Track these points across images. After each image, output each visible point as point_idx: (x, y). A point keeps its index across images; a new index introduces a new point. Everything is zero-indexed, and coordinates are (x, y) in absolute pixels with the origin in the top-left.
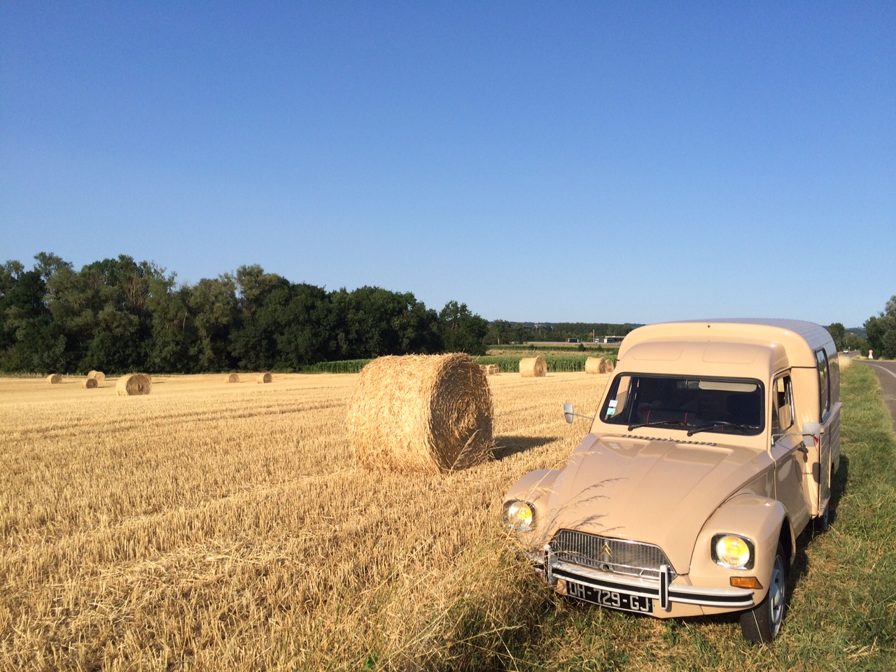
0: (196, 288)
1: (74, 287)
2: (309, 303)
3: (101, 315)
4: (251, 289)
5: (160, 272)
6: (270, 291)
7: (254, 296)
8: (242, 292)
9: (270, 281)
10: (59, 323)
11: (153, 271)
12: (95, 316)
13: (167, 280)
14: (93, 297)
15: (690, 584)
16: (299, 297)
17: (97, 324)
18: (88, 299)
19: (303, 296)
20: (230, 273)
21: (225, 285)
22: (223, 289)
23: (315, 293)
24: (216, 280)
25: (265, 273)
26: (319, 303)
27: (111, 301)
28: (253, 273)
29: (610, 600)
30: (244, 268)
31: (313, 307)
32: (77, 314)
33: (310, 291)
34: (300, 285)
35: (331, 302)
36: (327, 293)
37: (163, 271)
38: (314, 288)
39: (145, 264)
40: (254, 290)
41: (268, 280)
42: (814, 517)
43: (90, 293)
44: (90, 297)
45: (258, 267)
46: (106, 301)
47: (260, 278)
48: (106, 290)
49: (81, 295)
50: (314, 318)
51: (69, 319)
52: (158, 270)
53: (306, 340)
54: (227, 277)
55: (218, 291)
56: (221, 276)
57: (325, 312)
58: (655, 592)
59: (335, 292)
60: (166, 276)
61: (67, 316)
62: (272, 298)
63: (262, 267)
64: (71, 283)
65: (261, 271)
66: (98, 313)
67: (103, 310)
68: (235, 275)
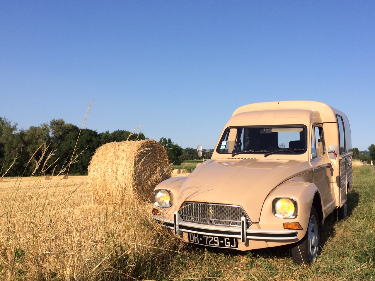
0: (28, 131)
2: (89, 139)
4: (58, 131)
5: (9, 123)
6: (68, 133)
7: (59, 135)
8: (53, 133)
9: (68, 127)
11: (5, 122)
13: (12, 127)
15: (260, 228)
16: (83, 136)
19: (86, 135)
20: (46, 124)
21: (44, 129)
22: (43, 132)
23: (92, 133)
24: (39, 127)
25: (65, 123)
26: (94, 139)
28: (59, 123)
29: (213, 242)
30: (54, 121)
31: (91, 141)
33: (89, 133)
34: (84, 129)
35: (100, 138)
36: (98, 133)
37: (10, 123)
38: (91, 131)
40: (59, 132)
41: (67, 127)
42: (337, 207)
45: (62, 120)
47: (63, 126)
50: (91, 146)
52: (8, 122)
53: (87, 158)
54: (45, 125)
55: (40, 133)
56: (41, 125)
57: (97, 143)
58: (238, 234)
59: (103, 133)
60: (12, 125)
62: (69, 137)
63: (64, 120)
65: (63, 122)
68: (49, 124)
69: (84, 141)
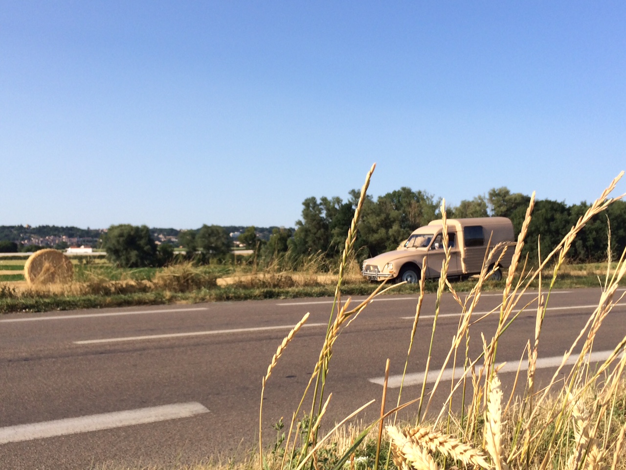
0: (456, 209)
1: (373, 212)
2: (549, 216)
3: (391, 232)
4: (500, 206)
5: (430, 198)
6: (515, 208)
7: (502, 212)
8: (492, 210)
9: (515, 199)
10: (364, 238)
11: (425, 197)
12: (387, 233)
13: (434, 204)
14: (386, 219)
16: (540, 212)
17: (388, 239)
18: (382, 221)
19: (544, 210)
20: (482, 195)
21: (479, 205)
22: (478, 208)
23: (555, 207)
24: (473, 202)
25: (511, 193)
26: (558, 216)
27: (397, 222)
28: (501, 194)
30: (494, 191)
31: (553, 219)
32: (375, 231)
33: (550, 206)
34: (542, 201)
35: (569, 214)
36: (567, 207)
37: (432, 197)
38: (555, 203)
39: (420, 193)
40: (502, 208)
41: (513, 199)
43: (383, 216)
44: (383, 219)
45: (505, 188)
46: (394, 221)
47: (507, 198)
48: (394, 214)
49: (377, 218)
50: (553, 228)
51: (370, 236)
52: (429, 196)
53: (546, 247)
54: (480, 198)
55: (474, 210)
56: (475, 198)
57: (563, 223)
60: (435, 201)
61: (369, 233)
62: (517, 214)
64: (371, 209)
65: (507, 192)
66: (388, 231)
67: (392, 228)
68: (487, 196)
69: (541, 220)
